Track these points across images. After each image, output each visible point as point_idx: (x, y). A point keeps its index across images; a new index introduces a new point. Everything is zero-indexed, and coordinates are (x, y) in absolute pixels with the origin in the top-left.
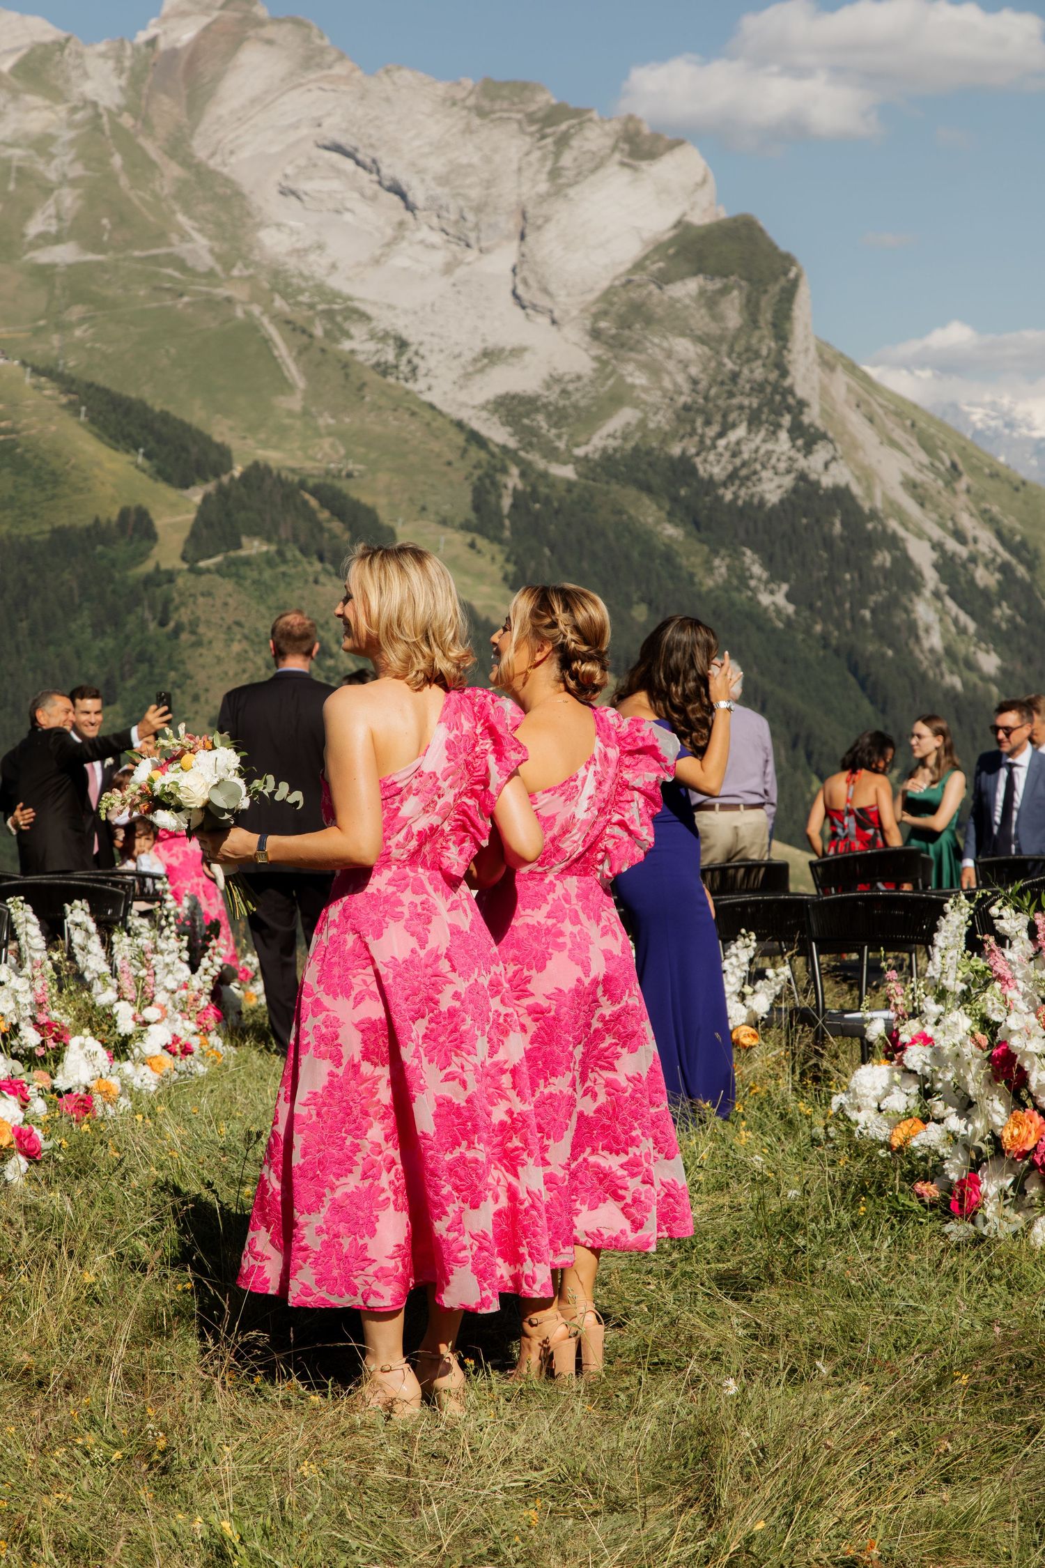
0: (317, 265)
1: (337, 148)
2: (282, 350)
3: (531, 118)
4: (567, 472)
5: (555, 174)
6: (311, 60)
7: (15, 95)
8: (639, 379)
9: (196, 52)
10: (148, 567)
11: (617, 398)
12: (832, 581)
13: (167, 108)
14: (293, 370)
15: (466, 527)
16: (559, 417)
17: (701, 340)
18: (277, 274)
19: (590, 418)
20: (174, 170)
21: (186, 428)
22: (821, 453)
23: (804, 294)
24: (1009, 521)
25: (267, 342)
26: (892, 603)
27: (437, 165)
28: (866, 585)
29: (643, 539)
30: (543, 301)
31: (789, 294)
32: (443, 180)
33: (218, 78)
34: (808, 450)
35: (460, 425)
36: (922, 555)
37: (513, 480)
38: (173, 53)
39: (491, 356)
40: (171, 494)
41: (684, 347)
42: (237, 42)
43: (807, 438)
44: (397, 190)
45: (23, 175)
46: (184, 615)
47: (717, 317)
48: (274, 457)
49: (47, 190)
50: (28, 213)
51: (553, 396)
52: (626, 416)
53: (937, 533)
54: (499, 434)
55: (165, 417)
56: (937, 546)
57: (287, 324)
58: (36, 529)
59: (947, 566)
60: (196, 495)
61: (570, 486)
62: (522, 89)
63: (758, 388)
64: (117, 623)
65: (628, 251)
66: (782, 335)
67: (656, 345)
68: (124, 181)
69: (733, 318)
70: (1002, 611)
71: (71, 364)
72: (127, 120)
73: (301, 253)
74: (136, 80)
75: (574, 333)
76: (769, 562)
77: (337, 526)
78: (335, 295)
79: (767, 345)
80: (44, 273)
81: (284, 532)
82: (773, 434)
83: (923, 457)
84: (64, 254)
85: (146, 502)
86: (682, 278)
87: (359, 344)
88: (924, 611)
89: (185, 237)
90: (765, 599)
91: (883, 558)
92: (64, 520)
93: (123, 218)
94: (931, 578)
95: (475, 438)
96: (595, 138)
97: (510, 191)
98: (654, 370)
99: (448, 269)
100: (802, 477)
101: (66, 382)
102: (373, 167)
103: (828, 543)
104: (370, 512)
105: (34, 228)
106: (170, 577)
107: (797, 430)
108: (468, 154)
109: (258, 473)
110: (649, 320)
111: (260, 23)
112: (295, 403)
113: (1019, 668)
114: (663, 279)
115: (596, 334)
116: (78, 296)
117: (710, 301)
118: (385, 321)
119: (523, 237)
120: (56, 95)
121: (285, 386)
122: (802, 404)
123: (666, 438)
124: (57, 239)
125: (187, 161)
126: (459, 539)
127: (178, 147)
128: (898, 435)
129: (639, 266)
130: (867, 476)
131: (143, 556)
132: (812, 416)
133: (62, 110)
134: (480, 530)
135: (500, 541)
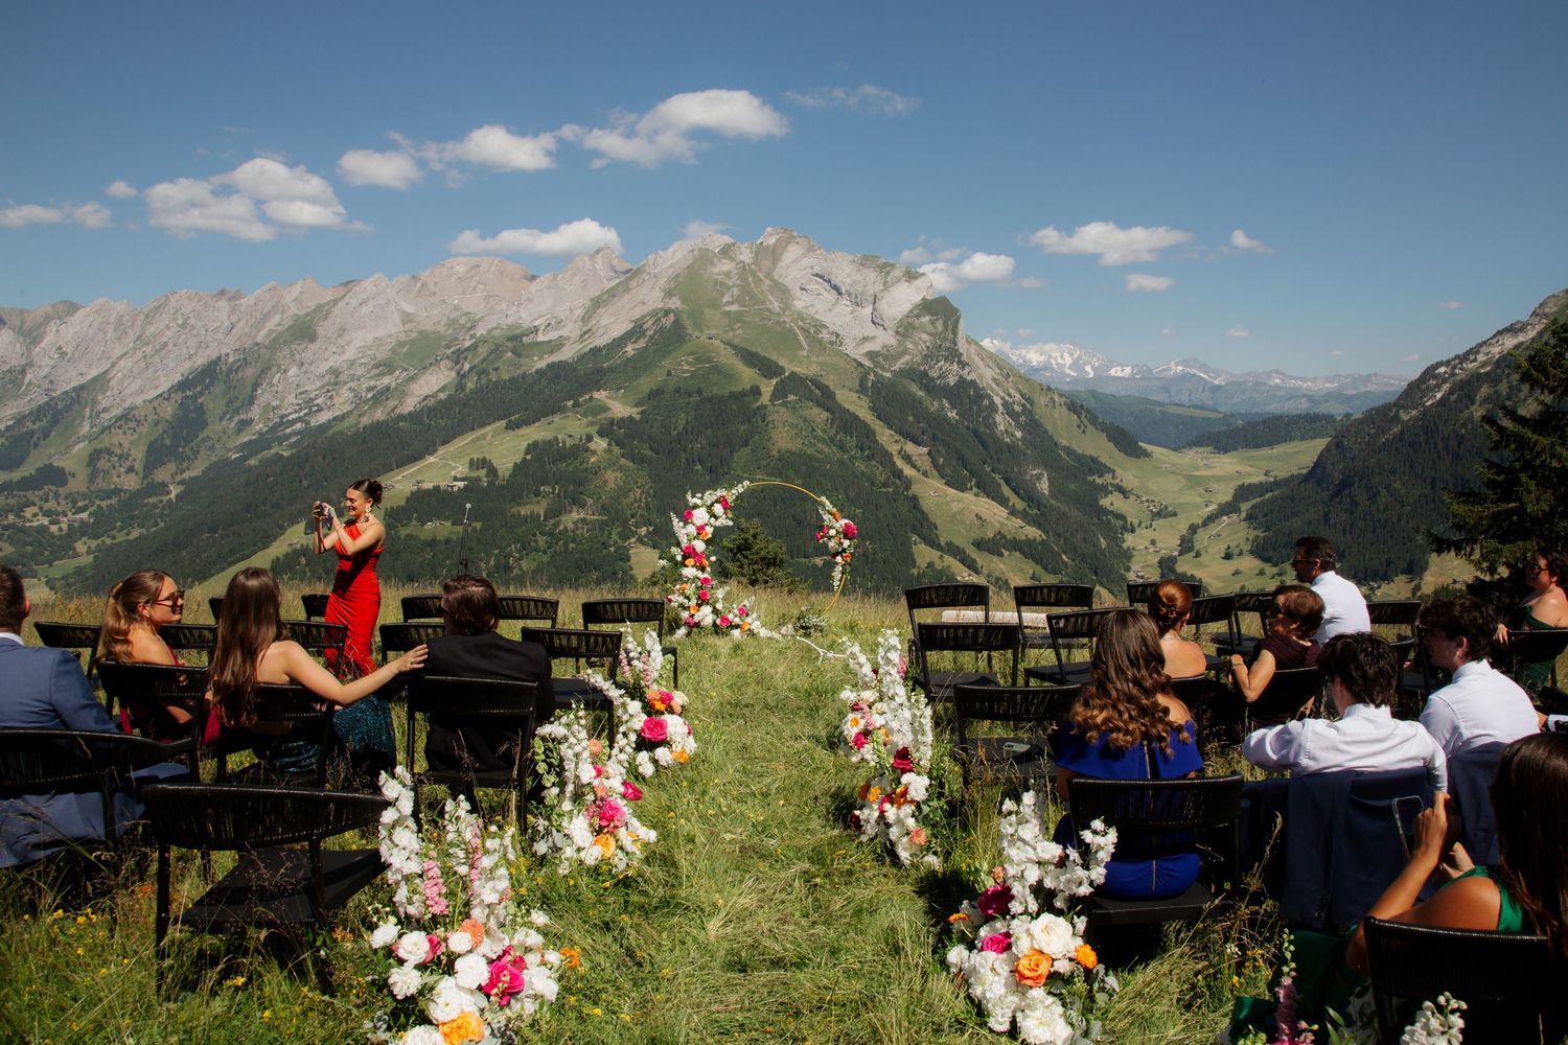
0: (812, 311)
1: (817, 275)
2: (801, 337)
3: (878, 266)
4: (889, 375)
5: (885, 283)
6: (810, 249)
7: (719, 259)
8: (911, 346)
9: (775, 245)
10: (759, 404)
11: (904, 353)
12: (971, 409)
13: (766, 263)
14: (804, 343)
15: (857, 392)
16: (886, 358)
17: (929, 334)
18: (799, 314)
19: (896, 358)
20: (768, 282)
21: (770, 361)
22: (967, 370)
23: (961, 320)
24: (1025, 391)
25: (796, 334)
26: (989, 416)
27: (848, 281)
28: (980, 410)
29: (913, 395)
30: (881, 322)
31: (957, 321)
32: (851, 285)
33: (782, 254)
34: (963, 368)
35: (855, 360)
36: (998, 401)
37: (872, 377)
38: (768, 246)
39: (865, 339)
40: (766, 381)
41: (925, 337)
42: (788, 244)
43: (963, 365)
44: (836, 288)
45: (722, 284)
46: (770, 419)
47: (935, 328)
48: (798, 370)
49: (729, 288)
50: (723, 295)
51: (884, 351)
52: (907, 358)
53: (1002, 394)
54: (867, 363)
55: (765, 358)
56: (1003, 398)
57: (802, 329)
58: (725, 392)
59: (1005, 404)
60: (774, 381)
61: (889, 379)
62: (876, 257)
63: (948, 349)
64: (749, 421)
65: (907, 307)
66: (955, 334)
67: (916, 335)
68: (752, 285)
69: (940, 328)
70: (1023, 419)
71: (736, 341)
72: (753, 267)
73: (807, 308)
74: (756, 255)
75: (891, 332)
76: (950, 404)
77: (817, 391)
78: (818, 320)
79: (950, 336)
80: (728, 313)
81: (801, 393)
82: (952, 364)
83: (998, 371)
84: (735, 308)
85: (758, 383)
86: (924, 315)
87: (824, 335)
88: (998, 418)
89: (771, 303)
90: (949, 414)
91: (986, 402)
92: (733, 389)
93: (752, 296)
94: (1001, 408)
95: (860, 364)
96: (897, 272)
97: (871, 289)
98: (915, 344)
99: (852, 313)
100: (961, 377)
101: (734, 347)
102: (829, 282)
103: (969, 397)
104: (828, 387)
105: (724, 300)
106: (766, 407)
107: (959, 362)
108: (858, 278)
109: (793, 375)
110: (914, 328)
111: (795, 237)
112: (805, 353)
113: (1028, 436)
114: (918, 316)
115: (897, 332)
116: (739, 321)
117: (933, 323)
118: (832, 328)
119: (875, 303)
120: (733, 260)
121: (802, 348)
122: (961, 354)
123: (919, 365)
124: (732, 303)
125: (773, 280)
126: (855, 395)
127: (769, 275)
128: (991, 364)
129: (911, 312)
130: (981, 377)
131: (757, 401)
132: (964, 358)
133: (734, 264)
134: (861, 392)
135: (866, 395)
